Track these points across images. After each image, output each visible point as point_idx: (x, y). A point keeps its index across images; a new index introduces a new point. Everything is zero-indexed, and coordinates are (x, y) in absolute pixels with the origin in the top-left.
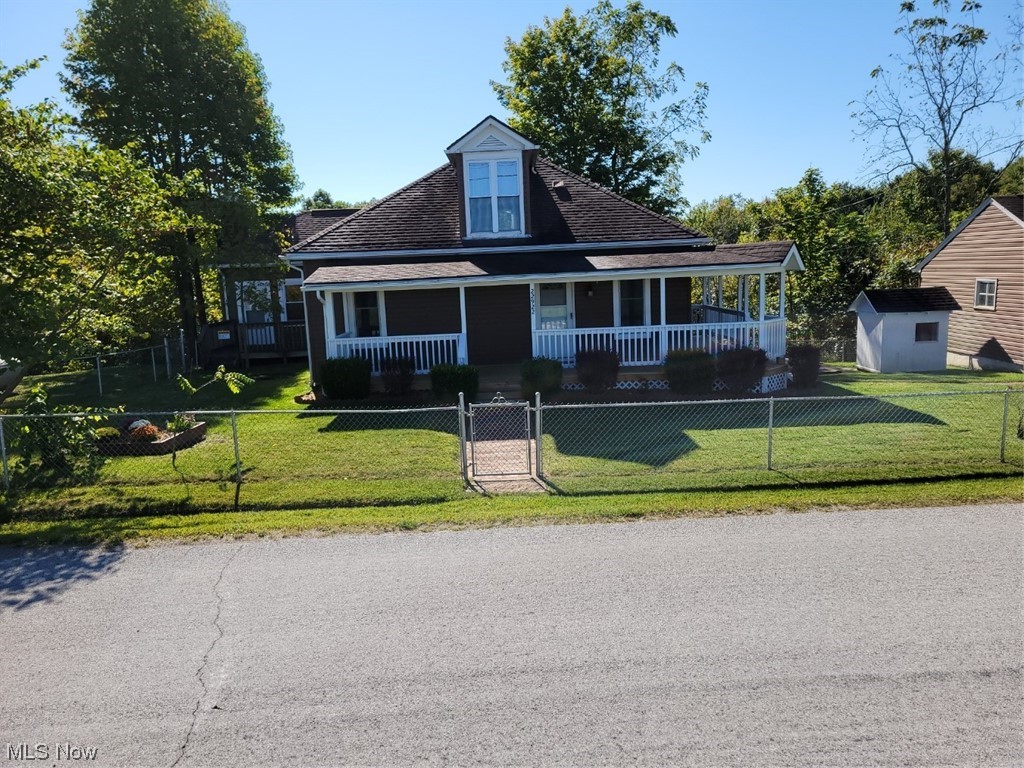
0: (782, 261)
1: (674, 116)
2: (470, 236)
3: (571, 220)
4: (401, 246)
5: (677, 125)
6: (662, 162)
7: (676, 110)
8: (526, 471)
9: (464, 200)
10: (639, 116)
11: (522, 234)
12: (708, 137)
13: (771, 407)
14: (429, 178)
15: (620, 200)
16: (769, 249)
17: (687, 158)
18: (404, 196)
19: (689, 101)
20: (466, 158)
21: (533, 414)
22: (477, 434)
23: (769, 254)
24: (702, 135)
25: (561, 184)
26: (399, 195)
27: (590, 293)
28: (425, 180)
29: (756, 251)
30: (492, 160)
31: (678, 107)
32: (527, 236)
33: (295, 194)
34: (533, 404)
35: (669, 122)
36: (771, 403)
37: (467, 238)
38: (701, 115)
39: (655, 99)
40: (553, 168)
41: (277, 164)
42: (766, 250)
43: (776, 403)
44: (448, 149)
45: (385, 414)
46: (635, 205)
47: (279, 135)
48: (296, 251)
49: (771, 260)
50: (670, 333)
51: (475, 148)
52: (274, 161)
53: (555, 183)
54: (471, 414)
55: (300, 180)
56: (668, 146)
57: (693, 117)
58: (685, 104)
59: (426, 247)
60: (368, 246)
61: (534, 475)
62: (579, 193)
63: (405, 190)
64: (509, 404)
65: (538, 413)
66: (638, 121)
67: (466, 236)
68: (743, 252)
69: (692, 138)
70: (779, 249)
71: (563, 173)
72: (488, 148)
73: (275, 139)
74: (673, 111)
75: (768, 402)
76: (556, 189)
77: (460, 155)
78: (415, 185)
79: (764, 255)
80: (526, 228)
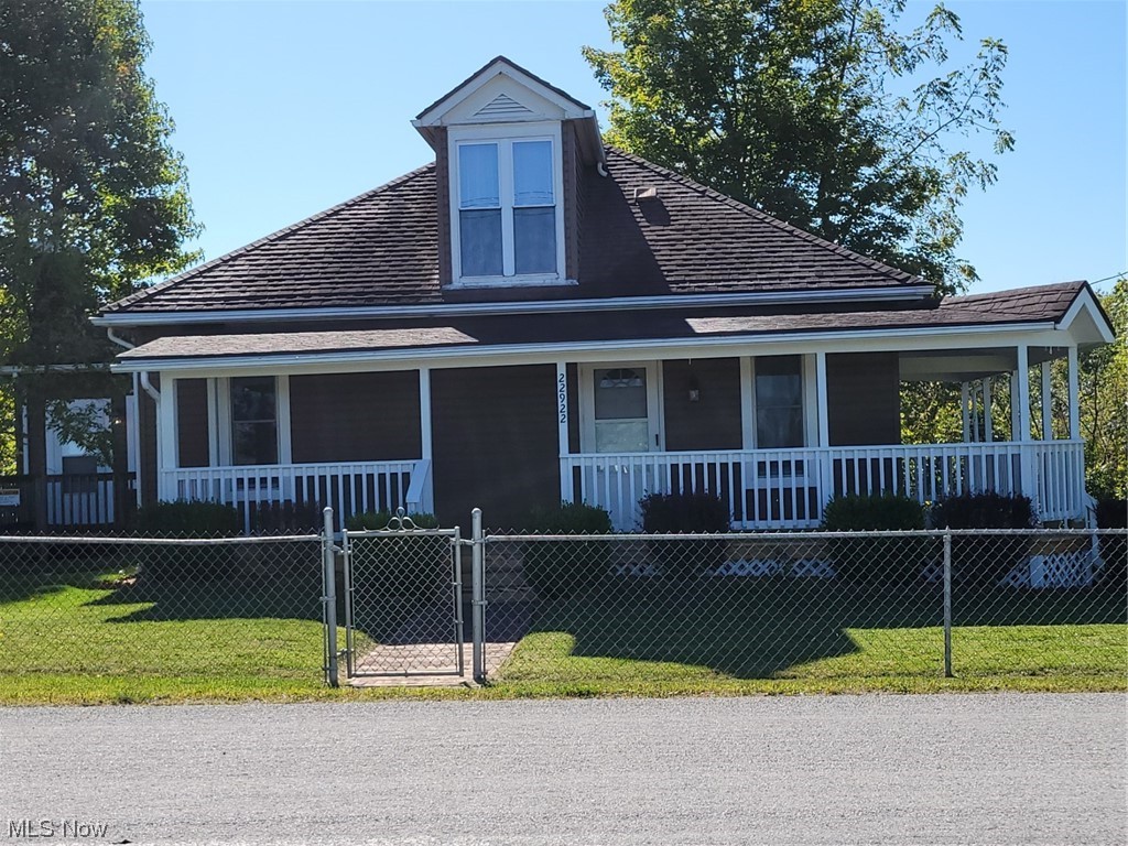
0: (1057, 320)
1: (940, 102)
2: (459, 281)
3: (662, 254)
4: (324, 300)
5: (945, 119)
6: (916, 189)
7: (942, 90)
8: (453, 669)
9: (448, 215)
10: (868, 102)
11: (559, 277)
12: (1009, 142)
13: (947, 549)
14: (398, 185)
15: (762, 221)
16: (1036, 299)
17: (974, 187)
18: (345, 214)
19: (968, 74)
20: (452, 135)
21: (467, 550)
22: (357, 591)
23: (1034, 308)
24: (996, 137)
25: (651, 192)
26: (336, 213)
27: (694, 394)
28: (392, 188)
29: (1011, 304)
30: (505, 140)
31: (947, 85)
32: (569, 282)
33: (186, 247)
34: (467, 532)
35: (929, 113)
36: (947, 538)
37: (451, 287)
38: (993, 100)
39: (905, 72)
40: (641, 166)
41: (158, 191)
42: (1031, 301)
43: (955, 540)
44: (419, 117)
45: (177, 546)
46: (790, 228)
47: (162, 137)
48: (122, 310)
49: (1038, 317)
50: (837, 463)
51: (470, 117)
52: (149, 185)
53: (639, 192)
54: (346, 552)
55: (197, 220)
56: (927, 158)
57: (978, 103)
58: (961, 82)
59: (370, 303)
60: (258, 300)
61: (469, 676)
62: (682, 209)
63: (349, 206)
64: (422, 531)
65: (476, 549)
66: (864, 113)
67: (451, 283)
68: (988, 307)
69: (979, 145)
70: (1054, 298)
71: (659, 174)
72: (495, 117)
73: (153, 144)
74: (939, 93)
75: (939, 537)
76: (642, 202)
77: (444, 130)
78: (371, 197)
79: (1026, 309)
80: (568, 267)
